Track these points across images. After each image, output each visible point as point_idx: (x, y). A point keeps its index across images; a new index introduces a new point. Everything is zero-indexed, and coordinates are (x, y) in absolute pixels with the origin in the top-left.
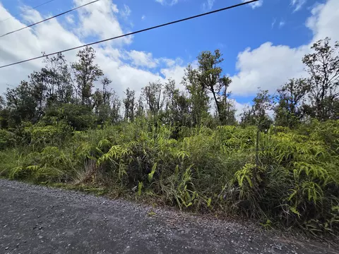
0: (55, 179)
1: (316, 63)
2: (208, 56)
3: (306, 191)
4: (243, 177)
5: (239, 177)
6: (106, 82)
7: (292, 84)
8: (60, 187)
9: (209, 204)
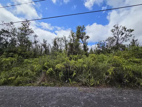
0: (27, 82)
1: (115, 32)
2: (80, 27)
3: (129, 74)
4: (111, 72)
5: (109, 72)
6: (36, 36)
7: (109, 39)
8: (30, 85)
9: (98, 83)
